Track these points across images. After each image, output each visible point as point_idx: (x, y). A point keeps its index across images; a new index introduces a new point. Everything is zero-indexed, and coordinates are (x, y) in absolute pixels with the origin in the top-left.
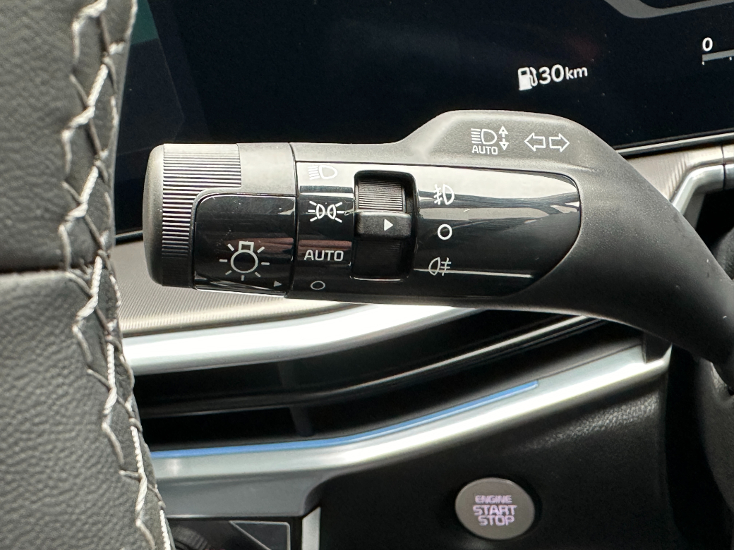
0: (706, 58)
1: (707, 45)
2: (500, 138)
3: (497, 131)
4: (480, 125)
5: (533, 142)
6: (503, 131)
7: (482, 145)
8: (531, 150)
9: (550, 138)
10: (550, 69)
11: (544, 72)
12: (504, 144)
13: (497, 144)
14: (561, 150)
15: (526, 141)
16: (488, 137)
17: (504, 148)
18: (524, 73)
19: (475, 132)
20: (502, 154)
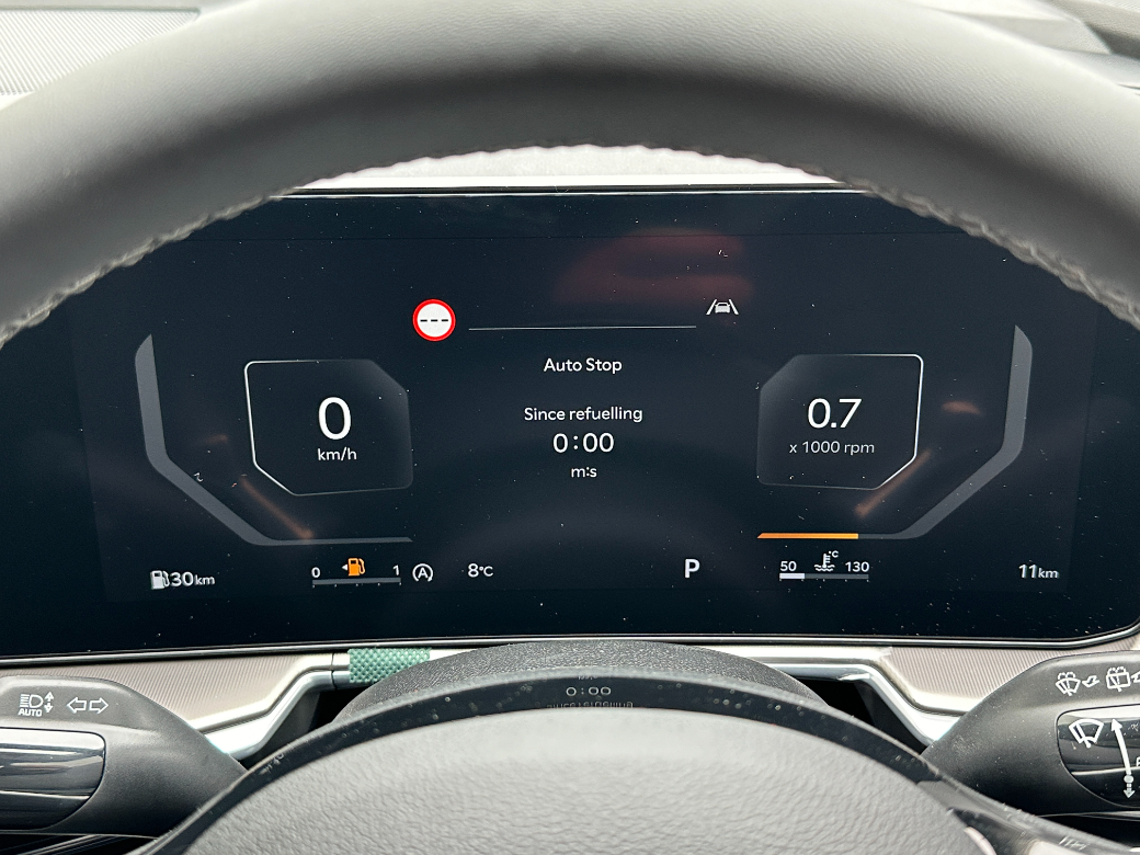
0: (315, 582)
1: (316, 573)
2: (45, 703)
3: (44, 696)
4: (29, 691)
5: (74, 706)
6: (50, 697)
7: (28, 709)
8: (71, 712)
9: (92, 702)
10: (181, 574)
11: (175, 576)
12: (48, 708)
13: (42, 708)
14: (100, 711)
15: (69, 705)
16: (35, 701)
17: (48, 711)
18: (156, 575)
19: (24, 698)
20: (46, 716)
